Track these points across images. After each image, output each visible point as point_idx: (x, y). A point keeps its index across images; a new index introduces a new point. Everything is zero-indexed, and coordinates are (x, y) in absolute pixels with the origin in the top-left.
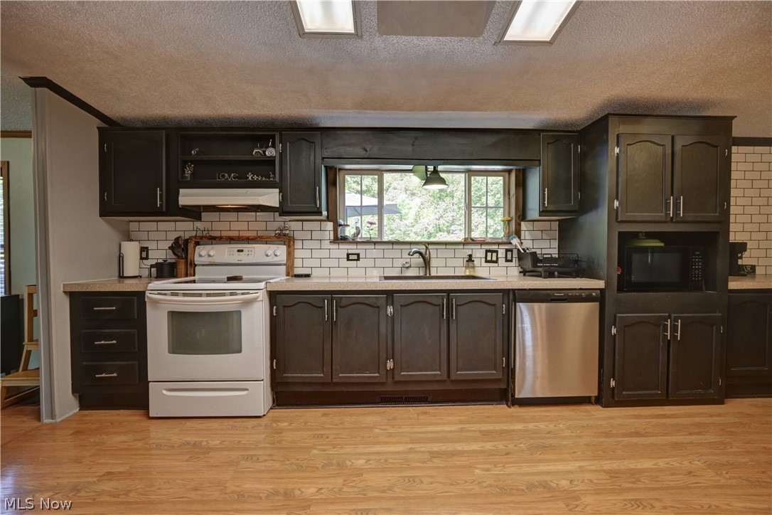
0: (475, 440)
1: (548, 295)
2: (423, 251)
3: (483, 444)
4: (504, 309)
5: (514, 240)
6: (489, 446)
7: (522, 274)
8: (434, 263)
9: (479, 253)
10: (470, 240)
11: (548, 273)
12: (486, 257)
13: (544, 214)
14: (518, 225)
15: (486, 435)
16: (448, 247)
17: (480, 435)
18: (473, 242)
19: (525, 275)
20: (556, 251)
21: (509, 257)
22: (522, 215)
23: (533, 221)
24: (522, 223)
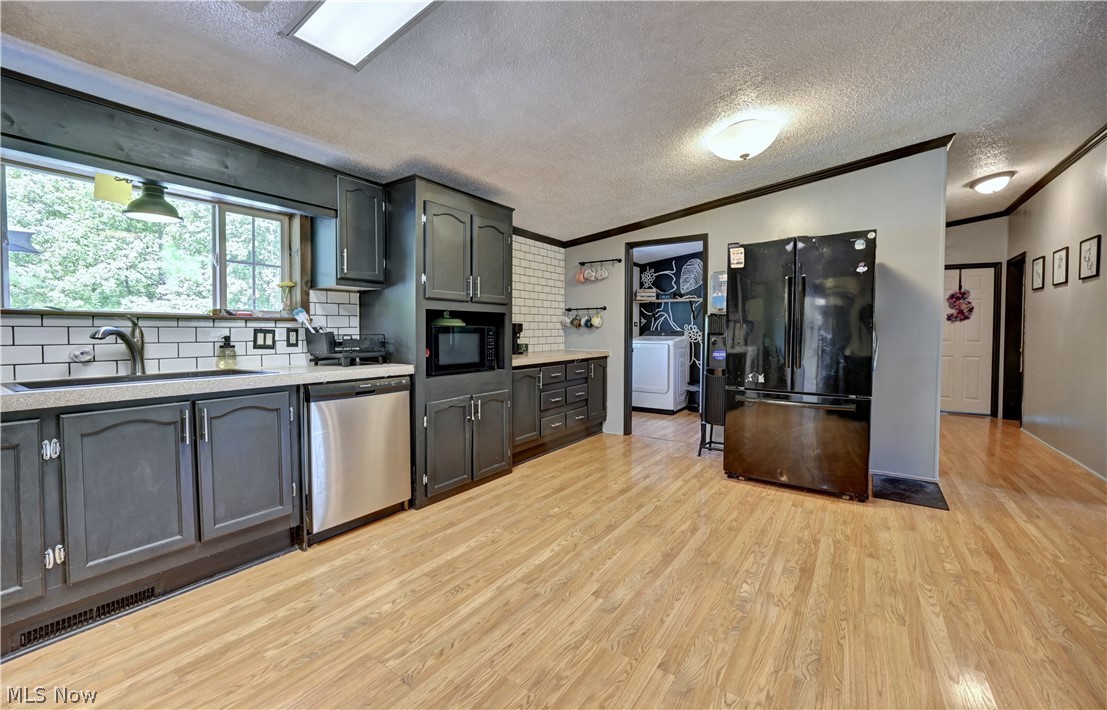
0: (259, 614)
1: (353, 387)
2: (127, 331)
3: (272, 615)
4: (292, 414)
5: (301, 314)
6: (281, 613)
7: (313, 363)
8: (151, 351)
9: (241, 334)
10: (224, 313)
11: (349, 360)
12: (255, 340)
13: (343, 282)
14: (305, 295)
15: (273, 602)
16: (181, 324)
17: (266, 605)
18: (231, 316)
19: (316, 364)
20: (357, 331)
21: (293, 340)
22: (311, 282)
23: (327, 290)
24: (311, 292)
